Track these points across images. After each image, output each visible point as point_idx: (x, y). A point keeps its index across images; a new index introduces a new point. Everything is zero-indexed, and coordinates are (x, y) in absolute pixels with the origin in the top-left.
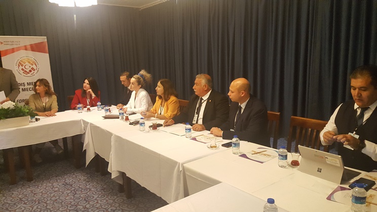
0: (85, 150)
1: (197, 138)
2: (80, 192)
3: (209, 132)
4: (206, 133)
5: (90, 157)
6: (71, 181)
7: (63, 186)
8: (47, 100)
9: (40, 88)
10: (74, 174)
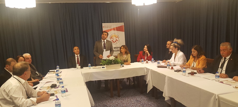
0: (147, 84)
1: (224, 82)
2: (146, 106)
3: (232, 79)
4: (230, 79)
5: (150, 88)
6: (139, 99)
7: (136, 101)
8: (126, 57)
9: (123, 50)
10: (140, 96)
